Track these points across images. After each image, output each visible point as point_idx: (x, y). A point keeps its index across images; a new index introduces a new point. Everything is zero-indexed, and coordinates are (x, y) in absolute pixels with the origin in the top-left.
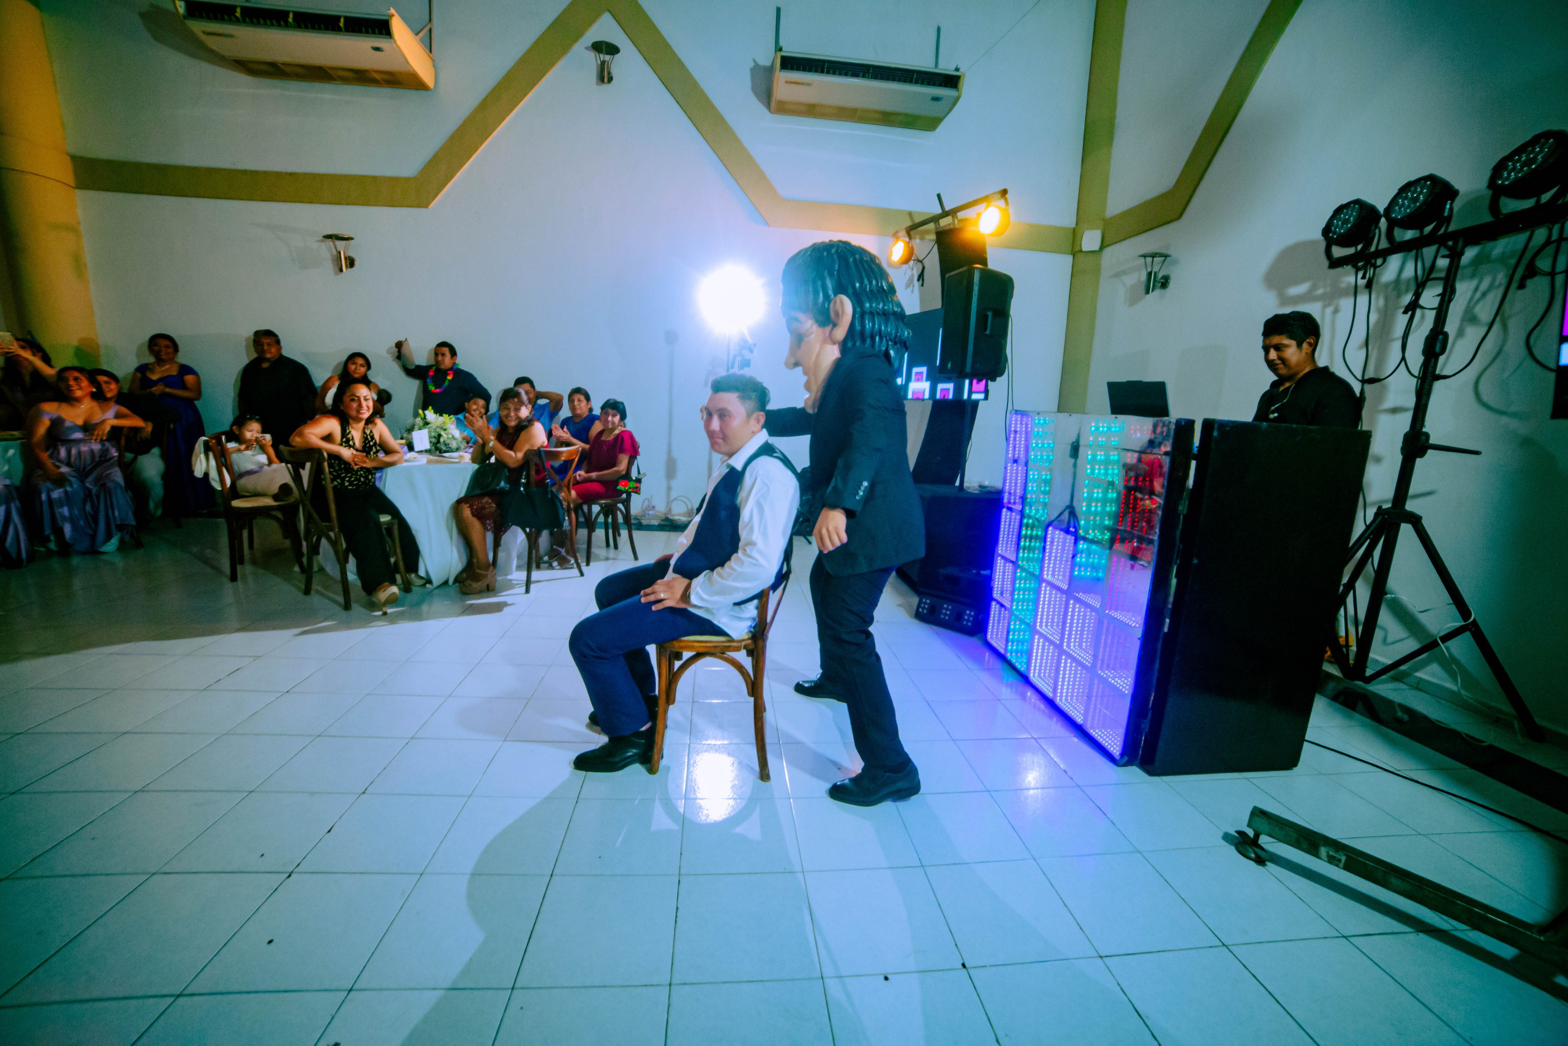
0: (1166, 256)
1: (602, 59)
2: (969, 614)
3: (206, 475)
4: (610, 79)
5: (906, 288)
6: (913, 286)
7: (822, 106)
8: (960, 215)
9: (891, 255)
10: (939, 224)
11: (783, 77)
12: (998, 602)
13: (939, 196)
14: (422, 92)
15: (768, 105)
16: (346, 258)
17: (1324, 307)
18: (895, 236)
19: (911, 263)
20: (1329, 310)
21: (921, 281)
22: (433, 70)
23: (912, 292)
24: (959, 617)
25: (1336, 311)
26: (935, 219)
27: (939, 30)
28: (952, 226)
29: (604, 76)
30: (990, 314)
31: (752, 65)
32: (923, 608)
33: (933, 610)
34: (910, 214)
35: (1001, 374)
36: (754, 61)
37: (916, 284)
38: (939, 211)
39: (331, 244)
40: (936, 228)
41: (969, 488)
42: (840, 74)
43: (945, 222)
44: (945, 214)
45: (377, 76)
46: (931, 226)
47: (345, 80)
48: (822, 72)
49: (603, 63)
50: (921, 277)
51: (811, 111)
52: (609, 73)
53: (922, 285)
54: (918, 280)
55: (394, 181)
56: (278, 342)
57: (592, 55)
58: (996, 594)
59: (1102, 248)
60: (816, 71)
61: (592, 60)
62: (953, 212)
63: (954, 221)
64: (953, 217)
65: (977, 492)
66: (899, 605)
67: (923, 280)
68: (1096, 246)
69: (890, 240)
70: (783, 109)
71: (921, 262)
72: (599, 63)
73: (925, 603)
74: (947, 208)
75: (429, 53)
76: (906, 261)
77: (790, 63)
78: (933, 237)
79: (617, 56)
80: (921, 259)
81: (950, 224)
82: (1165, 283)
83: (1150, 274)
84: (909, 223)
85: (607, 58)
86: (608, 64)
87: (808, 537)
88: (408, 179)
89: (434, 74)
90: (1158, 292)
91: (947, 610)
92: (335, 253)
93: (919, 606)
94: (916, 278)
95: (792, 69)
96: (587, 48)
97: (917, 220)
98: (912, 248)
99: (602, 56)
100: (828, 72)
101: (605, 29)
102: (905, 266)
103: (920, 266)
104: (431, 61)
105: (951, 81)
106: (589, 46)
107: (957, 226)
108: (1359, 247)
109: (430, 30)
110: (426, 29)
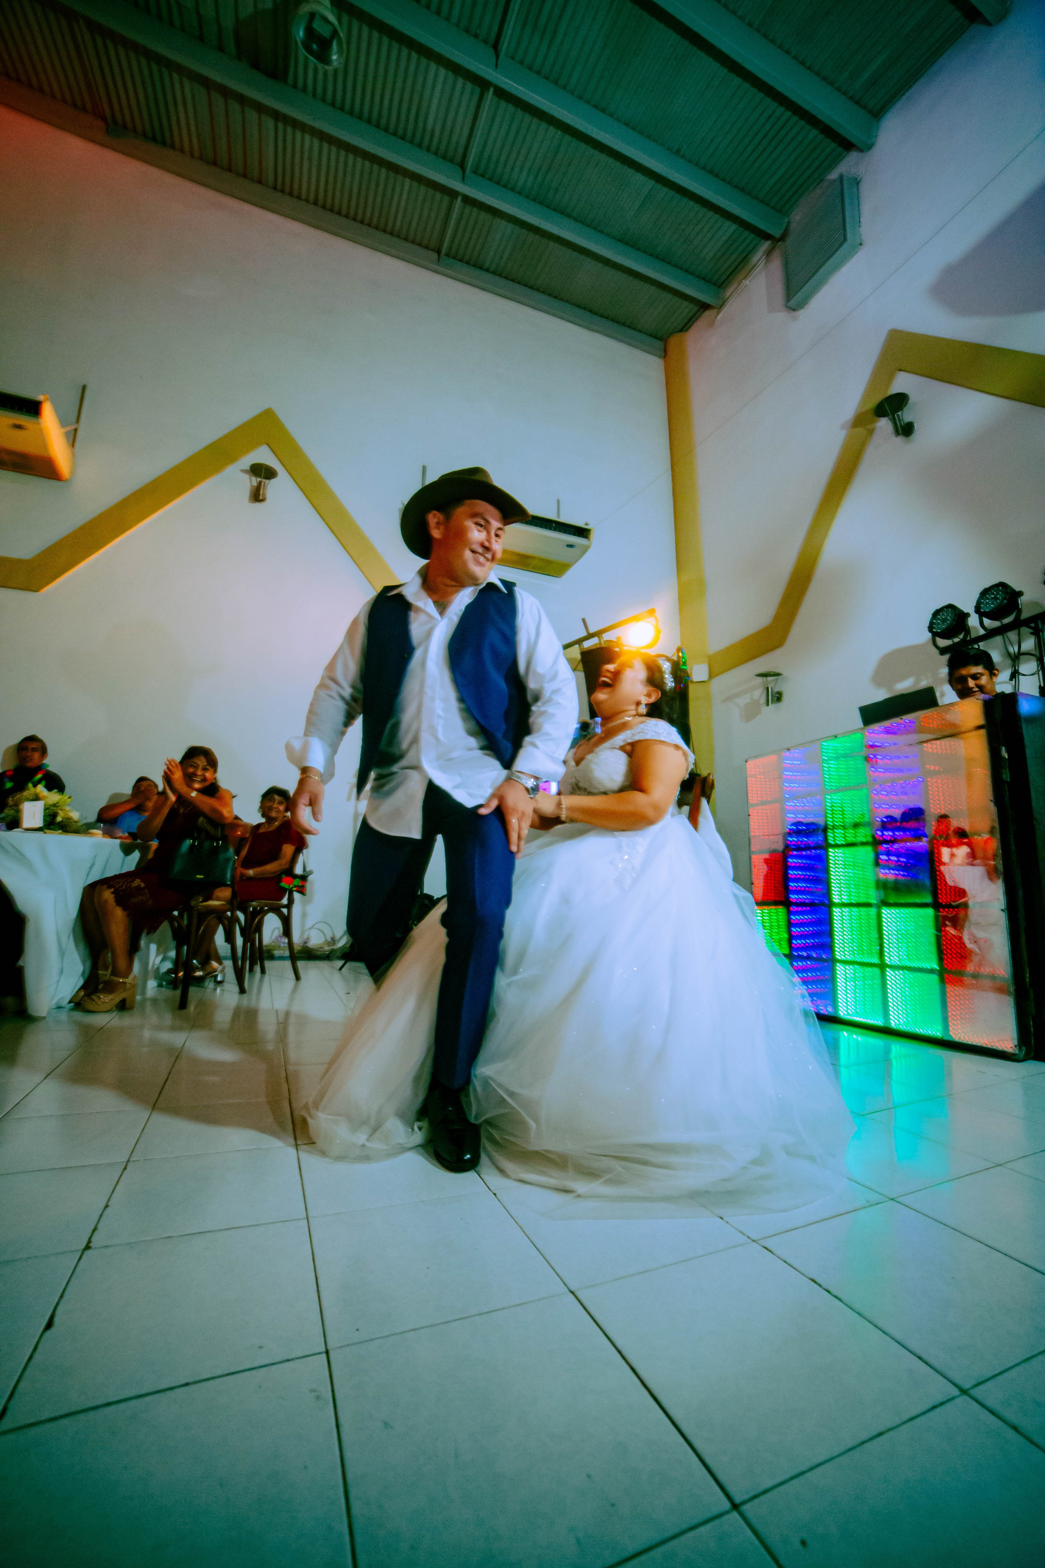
0: (778, 675)
1: (257, 481)
4: (264, 499)
8: (606, 637)
10: (584, 645)
13: (584, 620)
14: (55, 483)
22: (70, 462)
26: (579, 642)
27: (558, 501)
28: (598, 646)
29: (257, 496)
38: (585, 634)
40: (582, 649)
43: (588, 644)
44: (590, 636)
46: (577, 648)
49: (260, 482)
52: (264, 494)
57: (246, 477)
59: (711, 677)
61: (248, 482)
62: (598, 634)
63: (600, 641)
64: (599, 638)
68: (705, 677)
72: (254, 485)
74: (592, 631)
75: (71, 446)
78: (577, 660)
79: (273, 481)
81: (596, 644)
82: (778, 697)
83: (768, 689)
85: (263, 480)
86: (264, 485)
88: (19, 562)
89: (72, 466)
90: (776, 705)
96: (243, 471)
99: (257, 478)
104: (71, 459)
105: (582, 532)
106: (247, 467)
107: (603, 646)
108: (961, 636)
109: (76, 430)
110: (73, 427)
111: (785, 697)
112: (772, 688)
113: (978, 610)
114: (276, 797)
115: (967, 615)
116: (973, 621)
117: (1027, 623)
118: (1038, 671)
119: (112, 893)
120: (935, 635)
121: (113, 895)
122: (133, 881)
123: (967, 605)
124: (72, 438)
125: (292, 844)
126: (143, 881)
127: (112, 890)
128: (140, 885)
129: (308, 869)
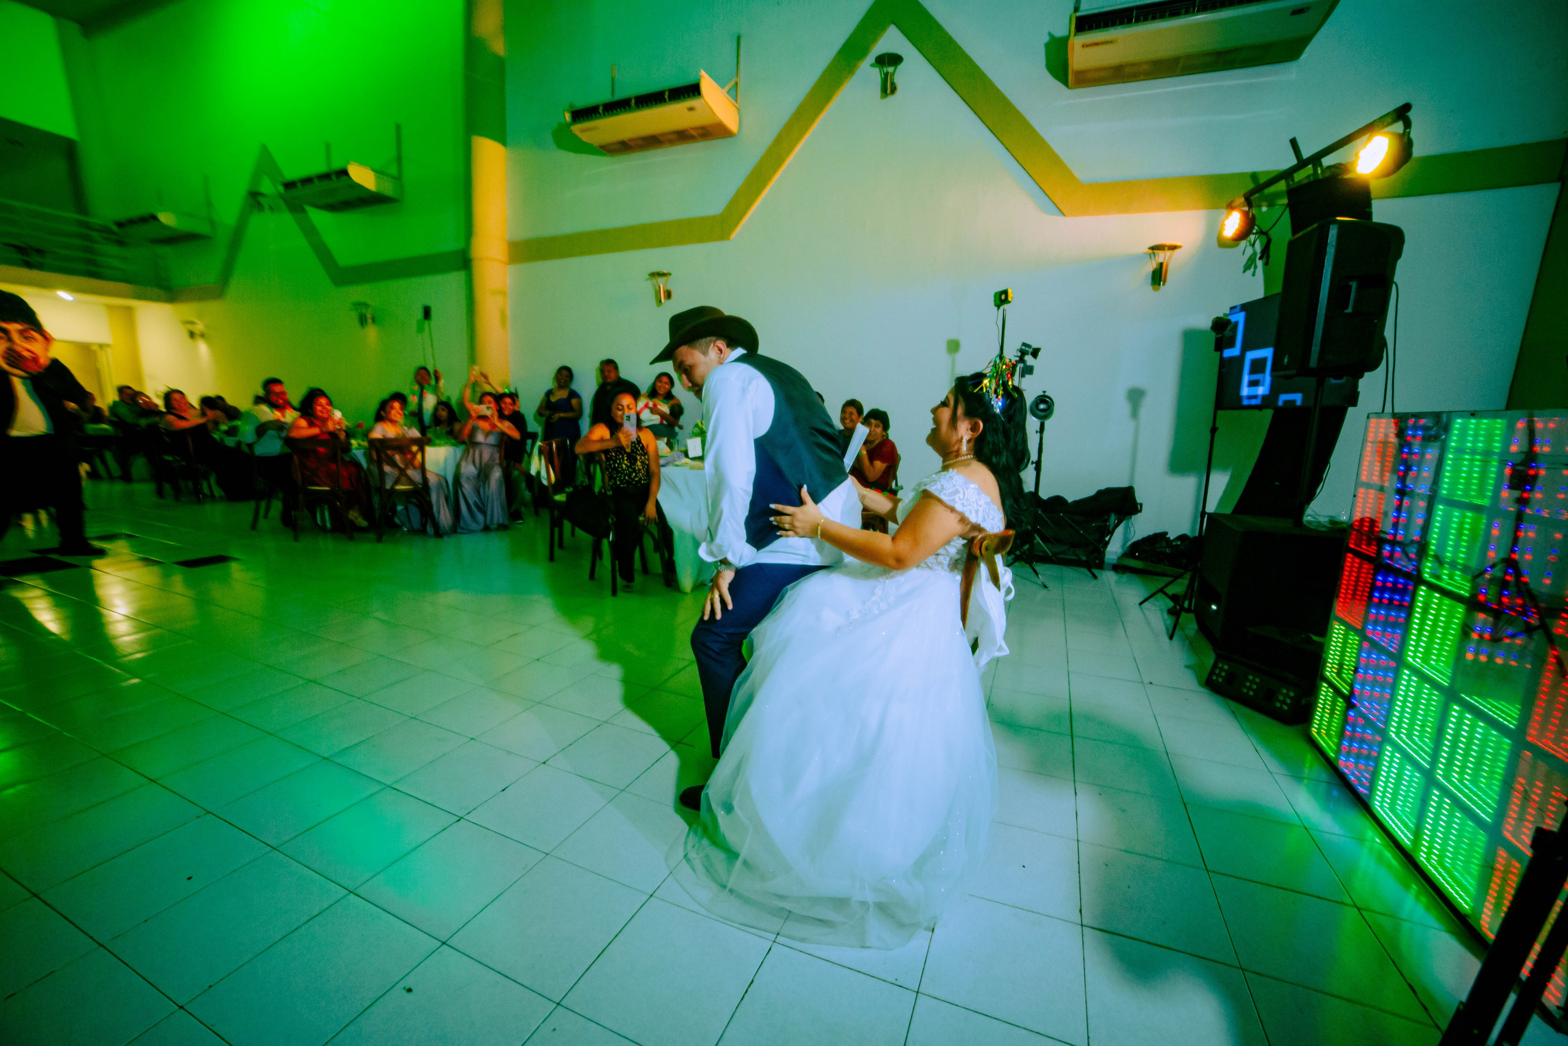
1: (885, 71)
2: (1285, 697)
3: (539, 473)
4: (894, 90)
5: (1244, 271)
6: (1256, 267)
7: (1133, 65)
8: (1327, 161)
9: (1224, 229)
10: (1293, 180)
11: (1078, 41)
12: (1331, 685)
13: (1293, 141)
14: (729, 139)
15: (1065, 81)
16: (664, 292)
18: (1230, 207)
19: (1252, 237)
21: (1265, 259)
22: (737, 116)
23: (1254, 275)
24: (1270, 695)
26: (1288, 174)
28: (1313, 178)
29: (888, 88)
30: (1354, 285)
31: (1047, 39)
32: (1219, 675)
33: (1231, 678)
34: (1254, 176)
35: (1373, 366)
36: (1050, 34)
37: (1260, 263)
38: (1293, 161)
39: (655, 280)
40: (1288, 185)
41: (1309, 522)
42: (1154, 18)
43: (1300, 176)
44: (1303, 164)
45: (693, 133)
46: (1281, 186)
47: (672, 142)
48: (1130, 22)
49: (886, 74)
50: (1265, 253)
51: (1120, 74)
52: (893, 84)
53: (1266, 264)
54: (1260, 258)
55: (703, 220)
56: (616, 368)
57: (876, 71)
58: (1330, 672)
60: (1121, 23)
61: (877, 76)
62: (1314, 160)
63: (1316, 171)
64: (1314, 166)
65: (1323, 529)
66: (1188, 667)
67: (1268, 257)
69: (1225, 211)
70: (1086, 79)
71: (1266, 234)
72: (883, 76)
73: (1221, 669)
74: (1306, 156)
75: (735, 103)
76: (1242, 236)
77: (1085, 23)
78: (1285, 201)
79: (901, 67)
80: (1264, 230)
81: (1308, 177)
84: (1251, 186)
85: (891, 69)
86: (891, 75)
87: (1094, 571)
88: (714, 217)
89: (737, 119)
91: (1252, 683)
92: (658, 288)
93: (1212, 672)
94: (1259, 256)
95: (1090, 28)
96: (872, 65)
97: (1262, 180)
98: (1253, 219)
99: (885, 69)
100: (1137, 21)
101: (892, 40)
102: (1243, 243)
103: (1264, 238)
104: (737, 110)
106: (873, 61)
107: (1320, 177)
109: (736, 84)
110: (732, 83)
114: (873, 421)
124: (734, 92)
125: (883, 461)
129: (899, 484)
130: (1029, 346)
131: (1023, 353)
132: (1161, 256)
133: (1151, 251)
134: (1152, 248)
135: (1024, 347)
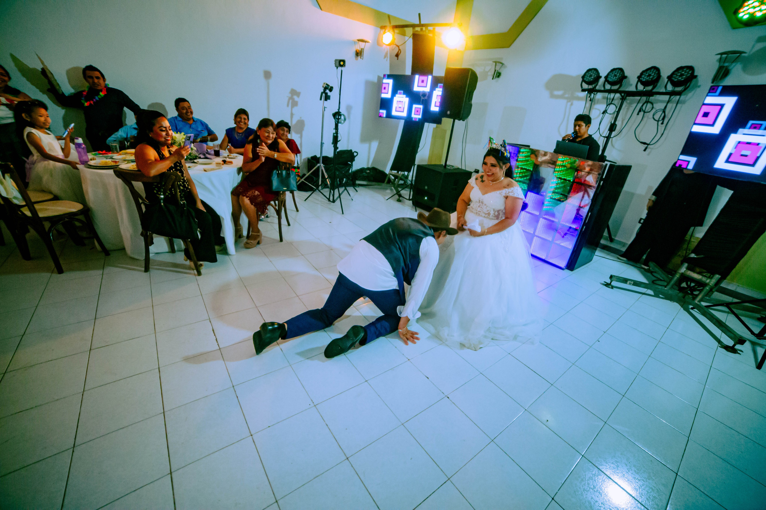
0: (503, 64)
5: (384, 58)
6: (387, 57)
10: (415, 30)
13: (419, 13)
17: (568, 102)
20: (569, 104)
23: (387, 60)
25: (572, 104)
28: (422, 33)
40: (413, 31)
43: (418, 29)
44: (421, 25)
46: (411, 30)
50: (398, 55)
53: (398, 59)
54: (396, 56)
63: (423, 31)
64: (423, 28)
67: (398, 57)
71: (398, 46)
74: (422, 22)
81: (420, 31)
82: (499, 75)
83: (495, 70)
90: (497, 79)
98: (396, 39)
108: (593, 86)
111: (501, 77)
112: (497, 71)
113: (606, 77)
115: (601, 77)
116: (602, 80)
117: (621, 92)
118: (614, 113)
119: (249, 200)
120: (583, 80)
121: (249, 201)
122: (255, 192)
123: (603, 73)
126: (259, 192)
127: (248, 198)
128: (258, 194)
130: (329, 86)
131: (325, 89)
132: (362, 45)
133: (358, 41)
134: (358, 40)
135: (326, 86)
